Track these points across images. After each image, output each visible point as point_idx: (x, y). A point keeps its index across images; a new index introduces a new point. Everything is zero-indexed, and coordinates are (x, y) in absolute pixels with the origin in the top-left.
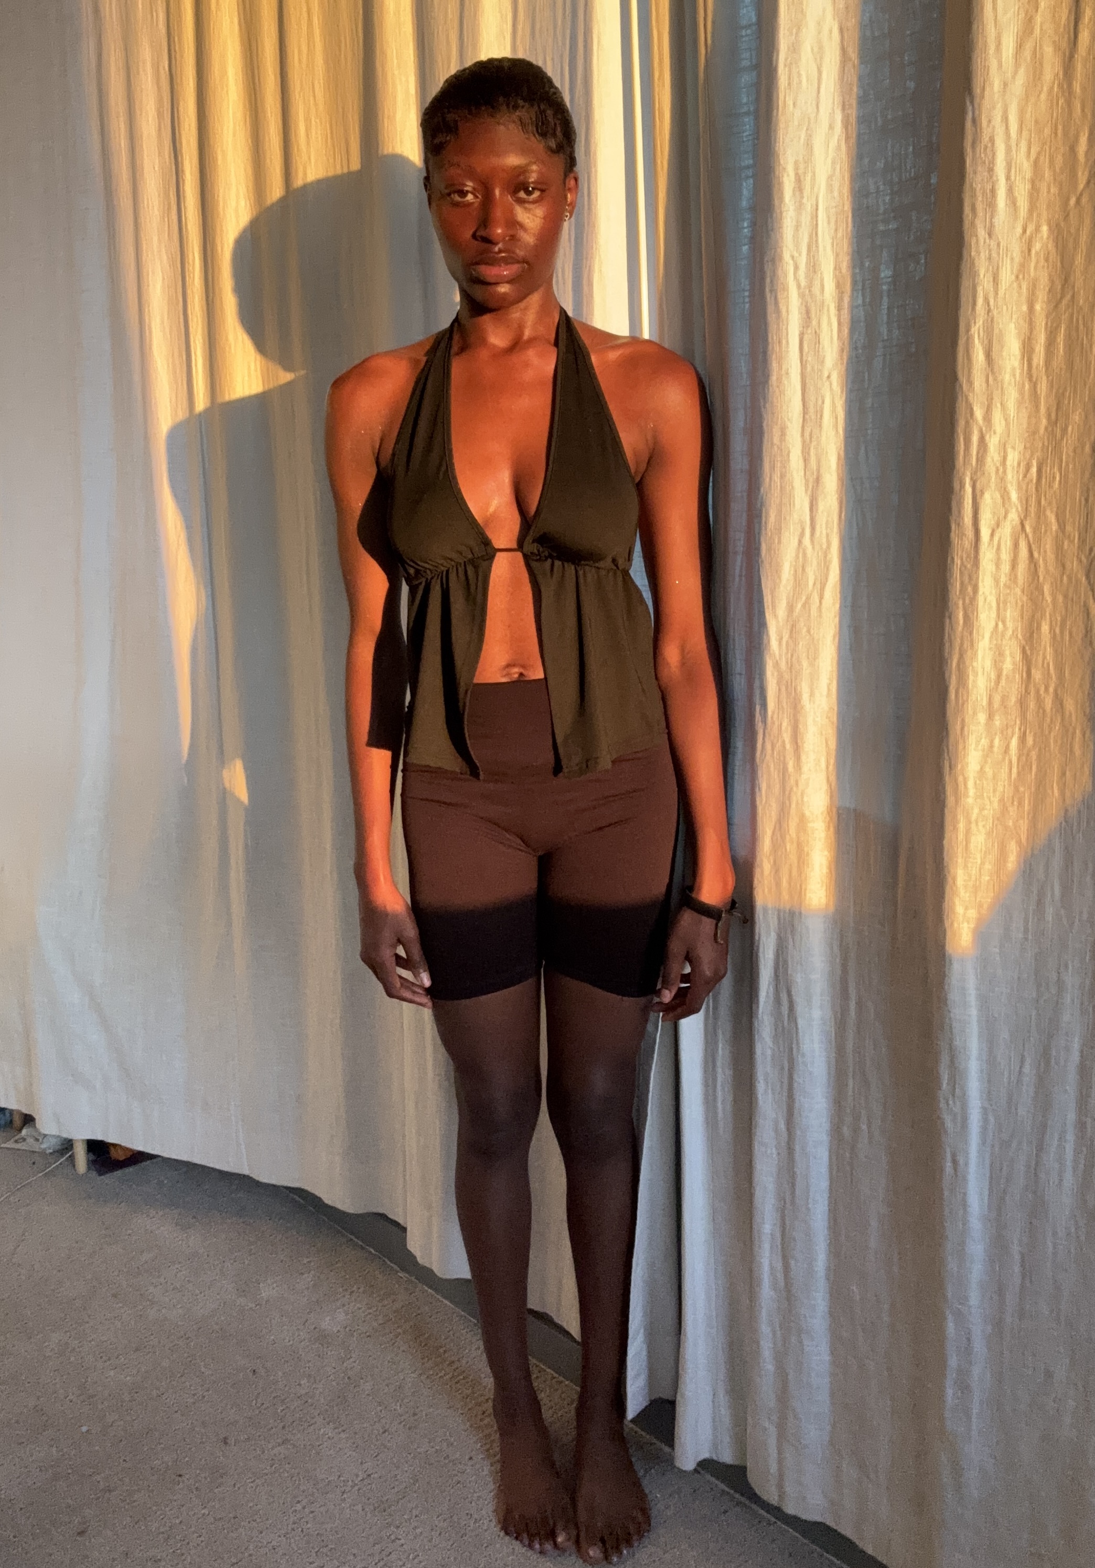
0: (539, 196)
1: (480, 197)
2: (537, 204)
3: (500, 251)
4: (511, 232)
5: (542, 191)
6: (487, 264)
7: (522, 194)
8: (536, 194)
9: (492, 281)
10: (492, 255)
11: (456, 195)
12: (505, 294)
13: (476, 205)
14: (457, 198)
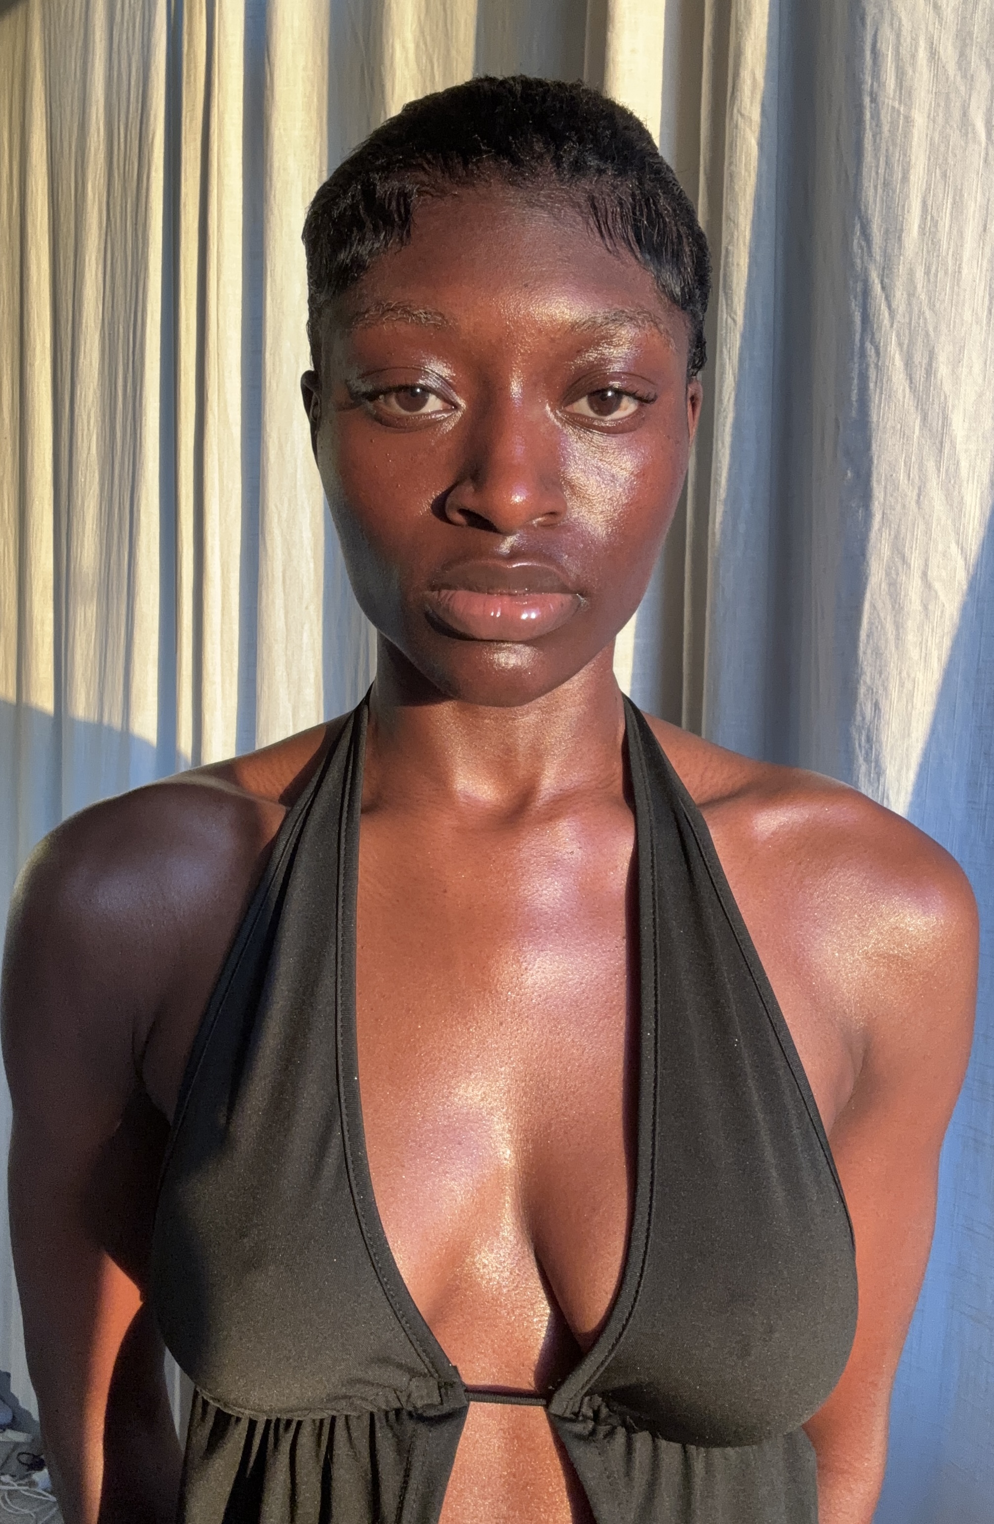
0: (633, 416)
1: (462, 403)
2: (625, 438)
3: (515, 555)
4: (549, 506)
5: (643, 401)
6: (471, 587)
7: (583, 406)
8: (628, 407)
9: (484, 634)
10: (490, 562)
11: (393, 400)
12: (517, 671)
13: (449, 427)
14: (394, 407)
